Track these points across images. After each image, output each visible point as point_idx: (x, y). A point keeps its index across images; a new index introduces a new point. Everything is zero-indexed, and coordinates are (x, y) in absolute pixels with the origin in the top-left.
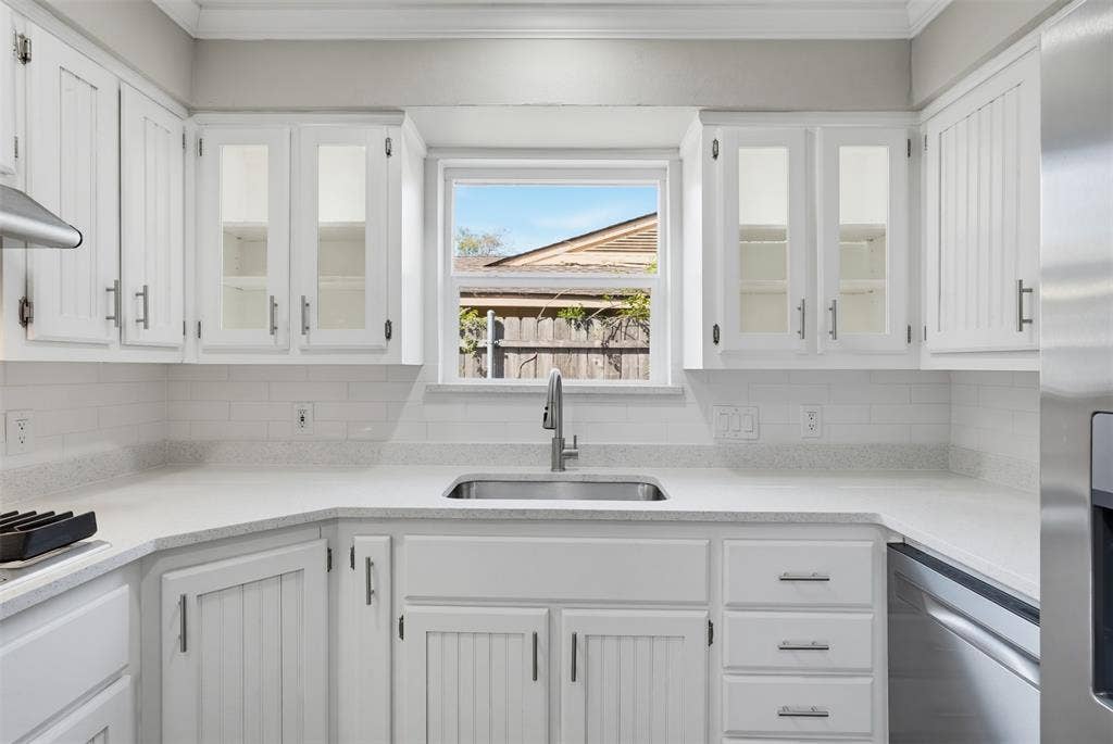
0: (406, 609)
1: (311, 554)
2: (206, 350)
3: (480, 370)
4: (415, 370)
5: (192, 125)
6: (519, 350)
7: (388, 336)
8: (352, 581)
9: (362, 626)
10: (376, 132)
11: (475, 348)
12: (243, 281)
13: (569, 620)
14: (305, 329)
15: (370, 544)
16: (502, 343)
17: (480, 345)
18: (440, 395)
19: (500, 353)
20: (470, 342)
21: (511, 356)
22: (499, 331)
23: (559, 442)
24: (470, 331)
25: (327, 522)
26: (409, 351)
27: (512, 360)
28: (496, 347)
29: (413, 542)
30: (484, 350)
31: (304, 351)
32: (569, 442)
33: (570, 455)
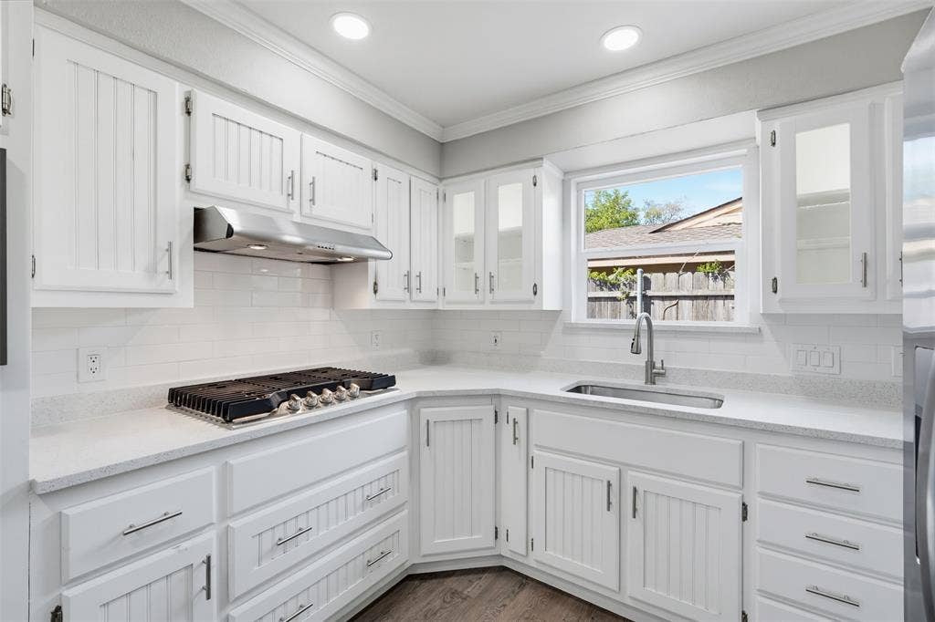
0: (535, 452)
1: (486, 411)
2: (449, 303)
3: (632, 313)
4: (555, 314)
5: (441, 187)
6: (663, 298)
7: (535, 293)
8: (507, 430)
9: (512, 457)
10: (527, 173)
11: (627, 297)
12: (465, 264)
13: (632, 478)
14: (492, 290)
15: (516, 411)
16: (649, 293)
17: (632, 295)
18: (572, 329)
19: (648, 301)
20: (624, 293)
21: (656, 302)
22: (647, 284)
23: (651, 364)
24: (624, 284)
25: (496, 396)
26: (549, 301)
27: (657, 306)
28: (644, 297)
29: (538, 413)
30: (635, 298)
31: (492, 303)
32: (658, 365)
33: (659, 374)
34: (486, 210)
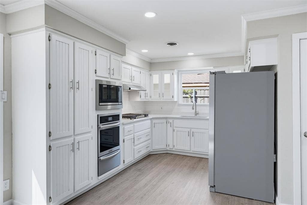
0: (174, 128)
1: (165, 121)
2: (152, 99)
3: (192, 101)
4: (176, 101)
5: (150, 73)
6: (200, 97)
7: (173, 97)
8: (169, 125)
9: (170, 130)
11: (191, 97)
12: (154, 90)
14: (163, 97)
15: (171, 121)
16: (196, 96)
17: (192, 96)
18: (179, 105)
19: (196, 98)
20: (190, 96)
21: (198, 98)
22: (196, 93)
23: (196, 112)
24: (190, 93)
25: (166, 118)
27: (199, 99)
28: (195, 97)
29: (175, 121)
30: (193, 97)
31: (163, 99)
32: (197, 112)
33: (197, 114)
34: (162, 79)
